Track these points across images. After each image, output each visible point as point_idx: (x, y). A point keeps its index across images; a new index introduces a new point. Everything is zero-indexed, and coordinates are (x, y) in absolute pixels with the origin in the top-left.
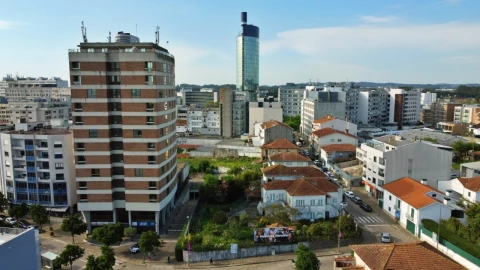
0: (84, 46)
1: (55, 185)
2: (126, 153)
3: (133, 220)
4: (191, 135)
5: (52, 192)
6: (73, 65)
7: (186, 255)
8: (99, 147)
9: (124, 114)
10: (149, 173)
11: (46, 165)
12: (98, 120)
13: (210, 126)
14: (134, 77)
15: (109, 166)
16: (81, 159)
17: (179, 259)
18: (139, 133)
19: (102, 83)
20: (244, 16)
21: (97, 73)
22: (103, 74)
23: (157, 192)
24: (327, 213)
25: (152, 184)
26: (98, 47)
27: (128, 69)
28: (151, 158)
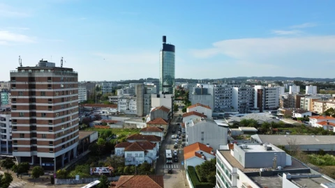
0: (20, 69)
1: (9, 142)
2: (38, 126)
3: (42, 162)
4: (118, 114)
5: (7, 146)
6: (13, 79)
7: (56, 180)
8: (24, 122)
9: (37, 104)
10: (50, 136)
11: (5, 131)
12: (24, 108)
13: (131, 109)
14: (43, 85)
15: (29, 132)
16: (15, 128)
17: (53, 183)
18: (44, 115)
19: (26, 88)
20: (164, 38)
21: (24, 83)
22: (27, 83)
23: (53, 147)
24: (145, 161)
25: (51, 143)
26: (27, 69)
27: (39, 81)
28: (51, 128)
